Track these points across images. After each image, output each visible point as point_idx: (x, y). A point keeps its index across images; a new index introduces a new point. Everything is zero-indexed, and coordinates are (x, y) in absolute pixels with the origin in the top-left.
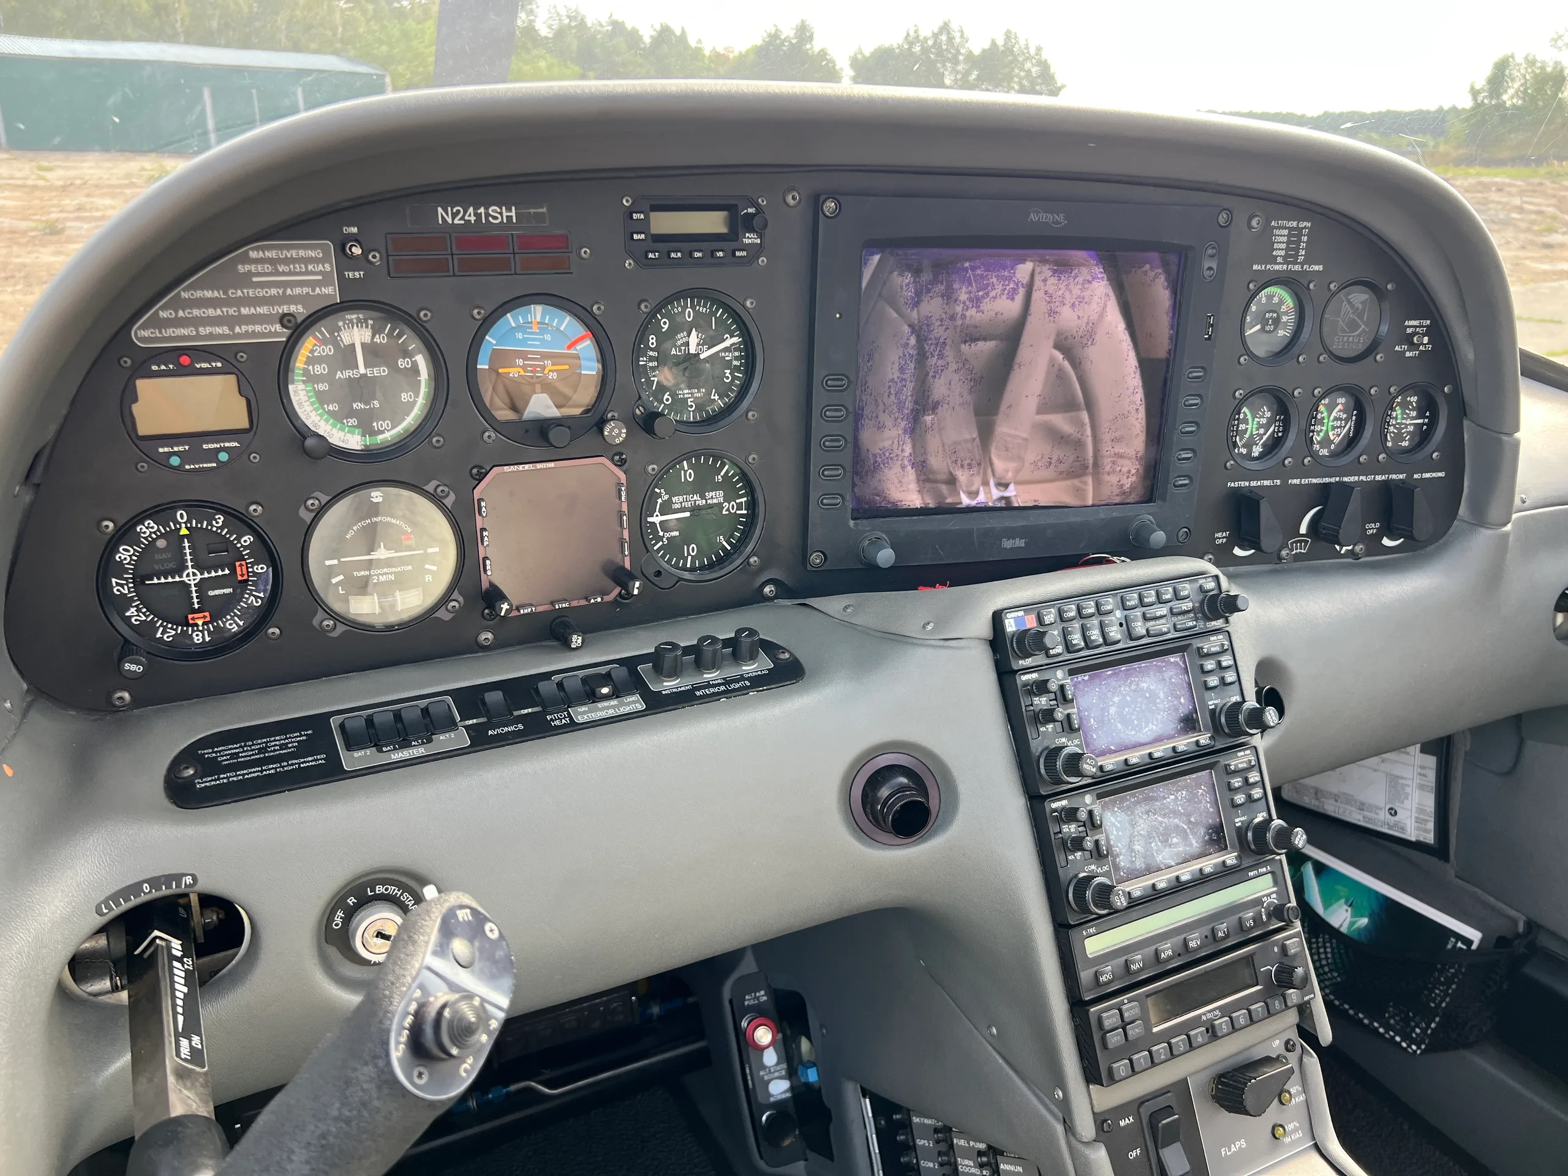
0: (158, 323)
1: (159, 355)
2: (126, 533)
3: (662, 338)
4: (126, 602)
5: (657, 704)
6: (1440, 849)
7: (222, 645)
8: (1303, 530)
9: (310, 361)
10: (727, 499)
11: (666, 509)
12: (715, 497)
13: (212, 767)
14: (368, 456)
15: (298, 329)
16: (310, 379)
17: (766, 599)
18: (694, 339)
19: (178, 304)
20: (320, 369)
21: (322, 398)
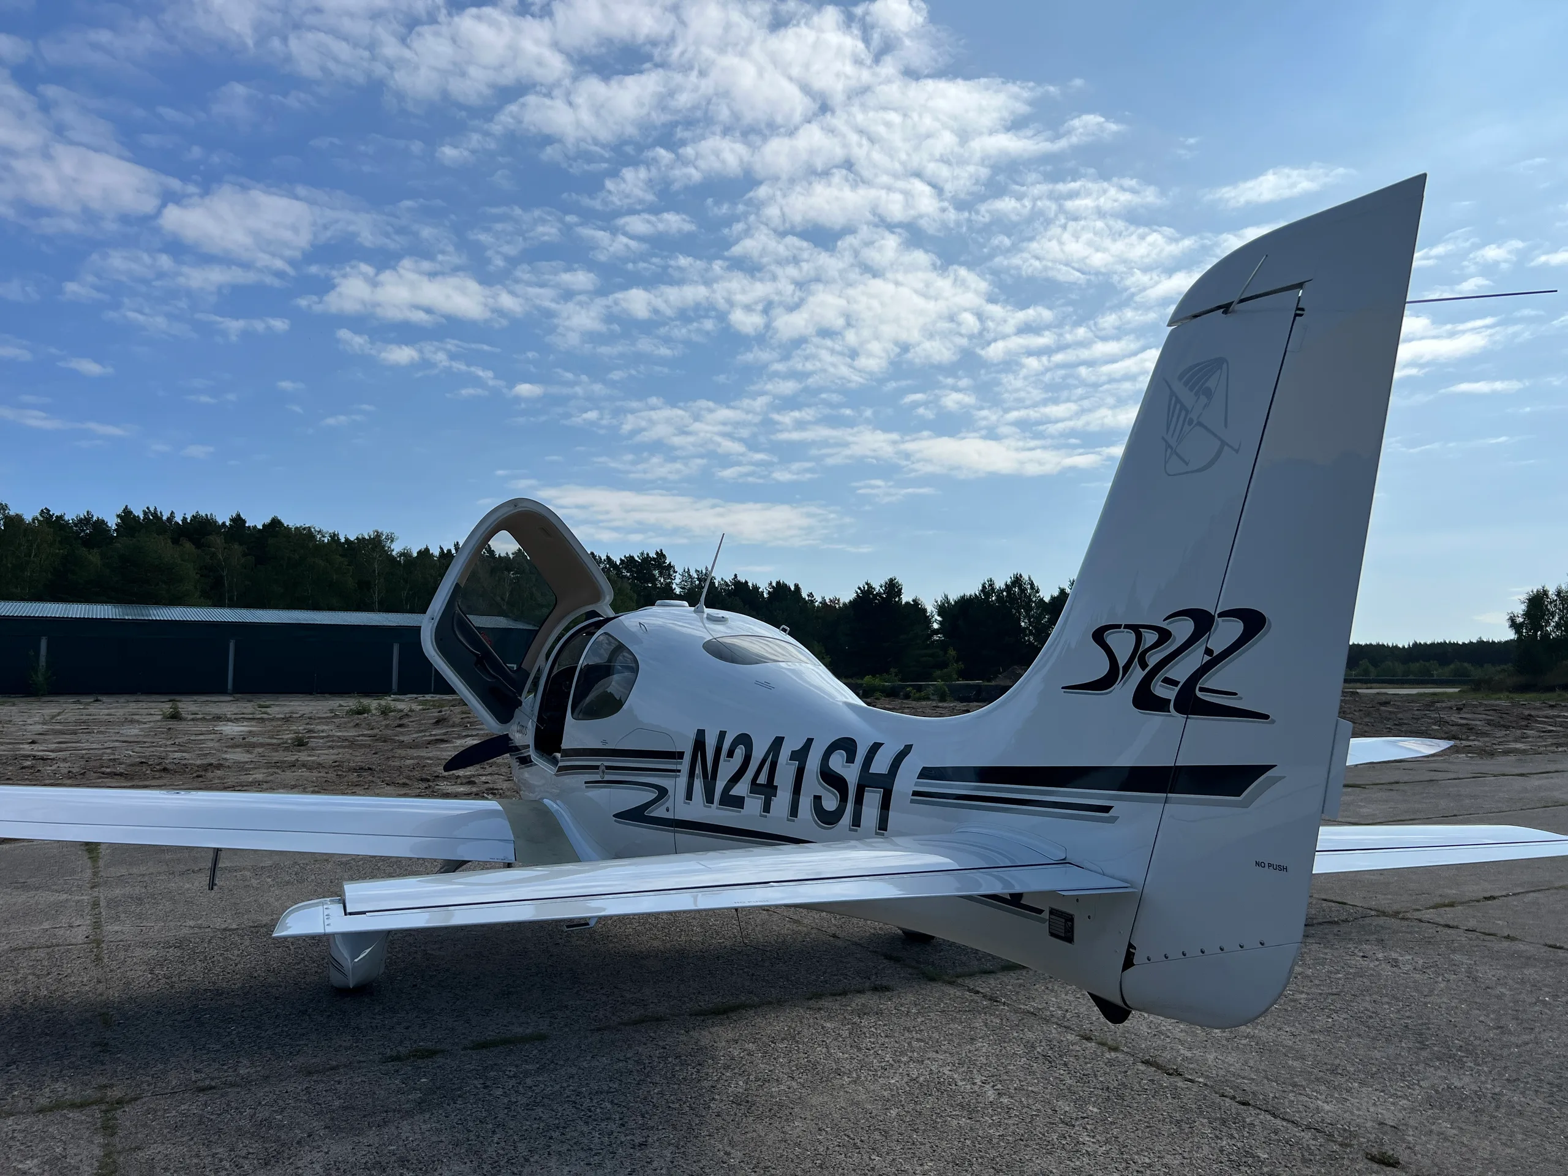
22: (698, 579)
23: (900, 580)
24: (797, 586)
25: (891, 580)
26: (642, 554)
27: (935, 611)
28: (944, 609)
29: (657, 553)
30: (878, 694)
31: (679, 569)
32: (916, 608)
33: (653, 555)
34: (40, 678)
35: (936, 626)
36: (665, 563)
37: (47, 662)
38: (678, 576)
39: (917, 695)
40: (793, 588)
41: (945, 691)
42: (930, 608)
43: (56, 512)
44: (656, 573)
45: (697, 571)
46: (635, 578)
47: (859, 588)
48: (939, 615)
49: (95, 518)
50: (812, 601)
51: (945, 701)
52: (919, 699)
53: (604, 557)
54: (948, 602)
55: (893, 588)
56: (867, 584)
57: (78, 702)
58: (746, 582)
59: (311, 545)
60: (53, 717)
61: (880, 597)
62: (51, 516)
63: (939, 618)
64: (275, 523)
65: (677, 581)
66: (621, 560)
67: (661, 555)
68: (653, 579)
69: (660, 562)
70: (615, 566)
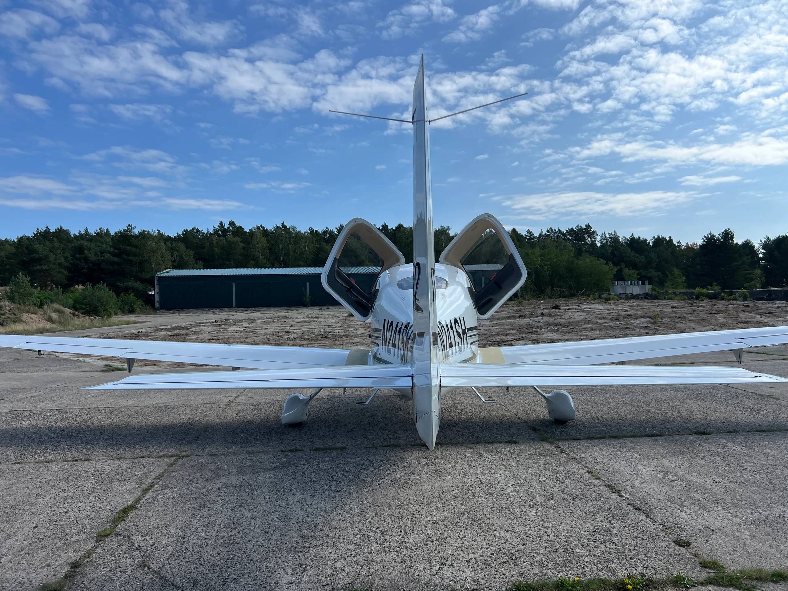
22: (610, 238)
23: (732, 230)
24: (670, 237)
25: (726, 231)
26: (578, 226)
27: (760, 247)
28: (766, 245)
29: (586, 226)
31: (599, 233)
32: (747, 246)
33: (584, 227)
34: (308, 300)
35: (761, 256)
36: (590, 230)
37: (310, 292)
38: (598, 237)
39: (729, 298)
40: (668, 239)
41: (746, 295)
42: (757, 245)
43: (315, 229)
44: (586, 236)
45: (609, 233)
46: (574, 240)
47: (705, 237)
48: (763, 249)
49: (329, 230)
50: (680, 246)
51: (746, 300)
53: (557, 230)
54: (769, 241)
55: (728, 235)
56: (710, 234)
57: (321, 309)
58: (639, 238)
60: (308, 315)
61: (719, 241)
62: (313, 231)
63: (763, 251)
65: (598, 239)
66: (566, 230)
67: (588, 226)
68: (584, 239)
69: (588, 230)
70: (563, 234)
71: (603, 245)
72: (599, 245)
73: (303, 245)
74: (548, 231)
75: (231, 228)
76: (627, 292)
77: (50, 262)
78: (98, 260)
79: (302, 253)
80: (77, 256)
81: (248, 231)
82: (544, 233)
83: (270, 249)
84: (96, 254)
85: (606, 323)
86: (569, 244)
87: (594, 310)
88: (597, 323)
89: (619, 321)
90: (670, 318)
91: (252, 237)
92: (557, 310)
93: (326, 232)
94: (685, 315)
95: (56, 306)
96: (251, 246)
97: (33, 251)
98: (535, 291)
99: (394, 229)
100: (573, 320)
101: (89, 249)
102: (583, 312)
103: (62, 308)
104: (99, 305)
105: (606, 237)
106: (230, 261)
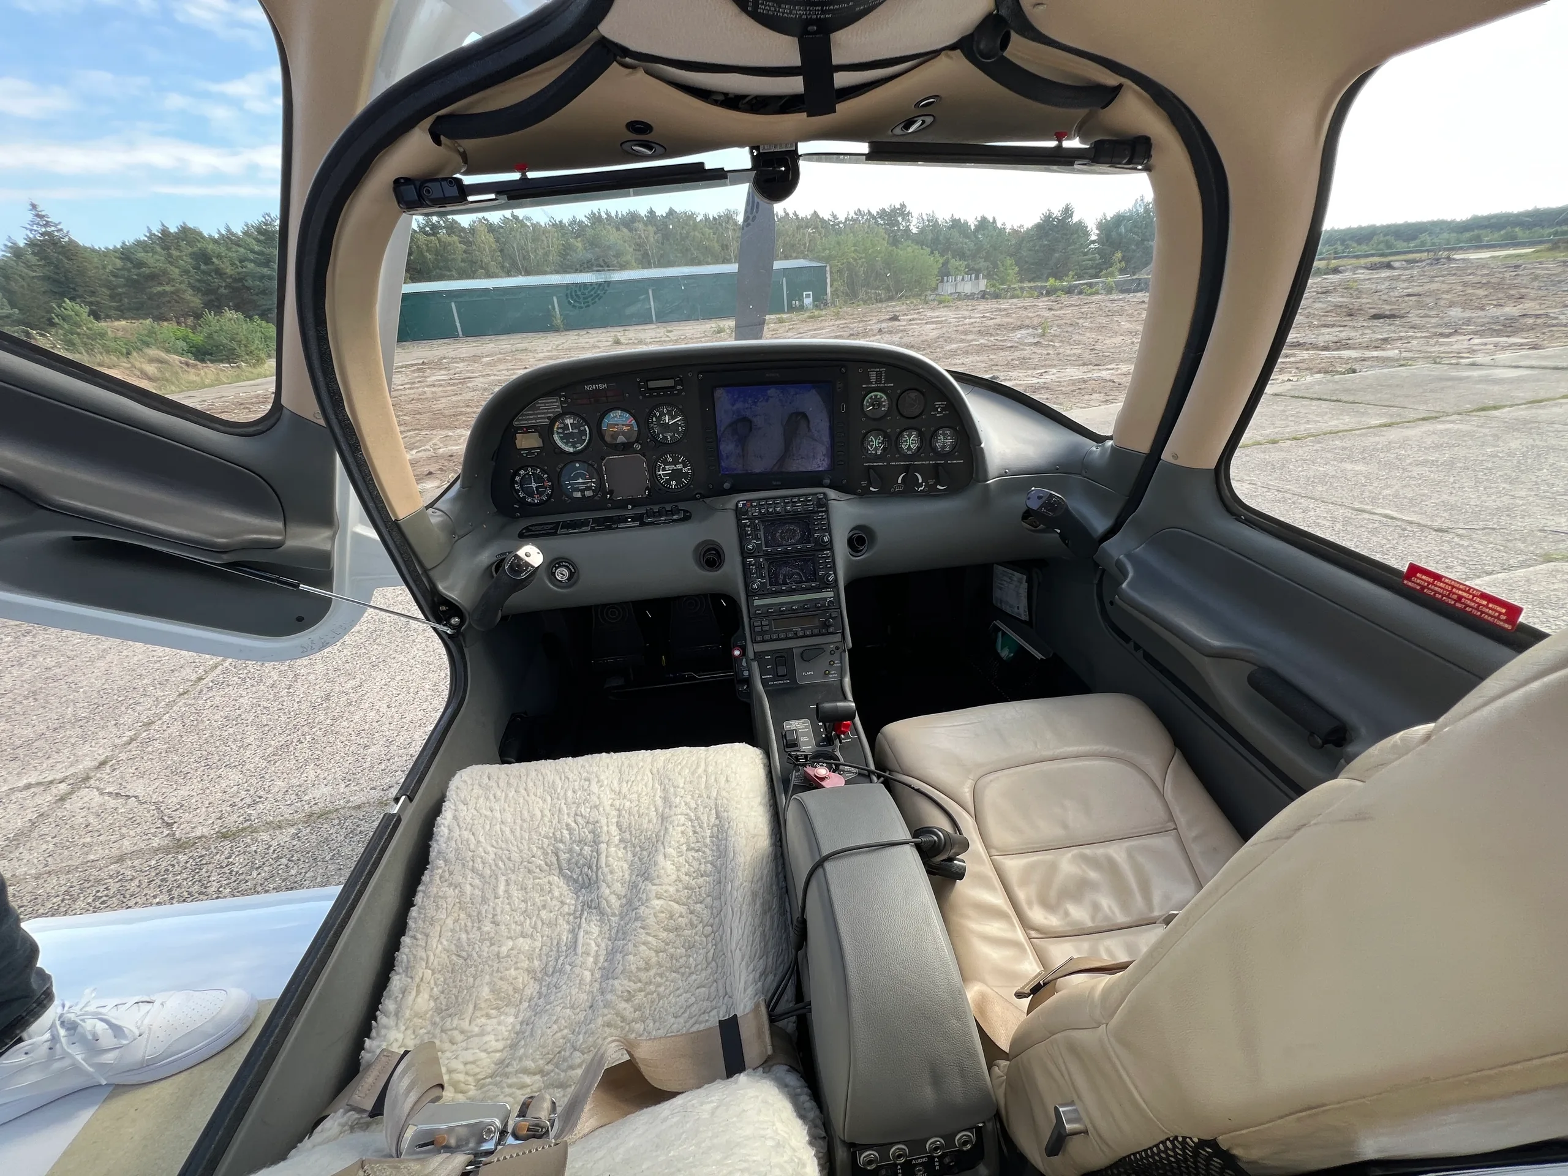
0: (518, 420)
1: (521, 428)
2: (516, 473)
3: (658, 418)
4: (519, 491)
5: (643, 524)
6: (1029, 623)
7: (542, 503)
8: (899, 481)
9: (558, 428)
10: (684, 467)
11: (664, 469)
12: (680, 466)
13: (530, 530)
14: (575, 453)
15: (553, 421)
16: (558, 433)
17: (697, 499)
18: (667, 418)
19: (524, 415)
20: (560, 431)
21: (562, 439)
22: (928, 221)
24: (994, 218)
25: (1067, 208)
26: (891, 206)
27: (1094, 227)
28: (1102, 225)
29: (901, 204)
30: (1059, 293)
31: (915, 215)
32: (1081, 226)
33: (898, 206)
34: (557, 322)
35: (1093, 238)
36: (905, 211)
37: (559, 311)
38: (914, 220)
39: (1089, 291)
41: (1111, 286)
42: (1091, 225)
44: (900, 219)
45: (926, 214)
46: (888, 224)
47: (1042, 215)
48: (1097, 230)
50: (1004, 230)
51: (1112, 293)
52: (1091, 294)
53: (866, 211)
54: (1106, 220)
55: (1068, 212)
56: (1048, 211)
57: (578, 335)
58: (960, 220)
59: (691, 223)
61: (1057, 220)
63: (1097, 232)
64: (671, 212)
65: (914, 223)
66: (877, 212)
67: (903, 206)
68: (898, 224)
69: (901, 212)
70: (874, 218)
71: (922, 231)
72: (914, 230)
73: (545, 242)
74: (855, 214)
75: (441, 222)
76: (958, 291)
77: (173, 279)
78: (239, 273)
79: (546, 254)
80: (203, 267)
81: (467, 226)
82: (850, 217)
83: (501, 251)
84: (233, 264)
85: (974, 340)
86: (881, 231)
87: (946, 320)
88: (962, 341)
89: (991, 335)
90: (1059, 326)
91: (473, 235)
92: (897, 323)
93: (573, 222)
94: (1078, 321)
95: (153, 352)
96: (474, 247)
97: (140, 264)
98: (847, 295)
99: (664, 215)
100: (925, 338)
101: (219, 256)
102: (933, 323)
103: (163, 355)
104: (234, 345)
105: (923, 220)
106: (450, 270)
